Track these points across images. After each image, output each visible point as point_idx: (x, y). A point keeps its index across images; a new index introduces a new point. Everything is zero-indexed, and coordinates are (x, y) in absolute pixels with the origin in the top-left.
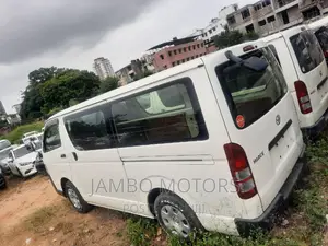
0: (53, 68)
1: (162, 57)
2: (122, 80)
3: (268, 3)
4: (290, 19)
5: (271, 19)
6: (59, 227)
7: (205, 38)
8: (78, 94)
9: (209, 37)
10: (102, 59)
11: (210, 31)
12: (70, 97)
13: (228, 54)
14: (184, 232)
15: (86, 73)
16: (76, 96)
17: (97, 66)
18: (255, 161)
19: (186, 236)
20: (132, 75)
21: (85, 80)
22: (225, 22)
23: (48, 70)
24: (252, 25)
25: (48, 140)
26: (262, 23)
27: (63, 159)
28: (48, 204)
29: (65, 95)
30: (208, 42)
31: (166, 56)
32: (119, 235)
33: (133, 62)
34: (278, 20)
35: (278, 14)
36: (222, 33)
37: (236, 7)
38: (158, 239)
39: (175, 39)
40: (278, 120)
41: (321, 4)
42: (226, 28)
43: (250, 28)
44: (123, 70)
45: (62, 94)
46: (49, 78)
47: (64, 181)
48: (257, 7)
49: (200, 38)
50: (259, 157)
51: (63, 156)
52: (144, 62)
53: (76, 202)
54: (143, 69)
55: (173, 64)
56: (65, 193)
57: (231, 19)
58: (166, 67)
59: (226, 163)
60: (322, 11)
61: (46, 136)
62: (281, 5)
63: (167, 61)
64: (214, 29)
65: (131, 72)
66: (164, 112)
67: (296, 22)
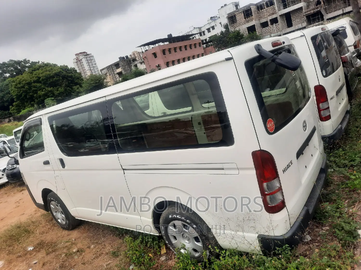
0: (25, 61)
1: (155, 55)
2: (108, 79)
3: (272, 4)
4: (293, 23)
5: (274, 21)
6: (40, 246)
7: (203, 38)
8: (56, 93)
9: (207, 36)
10: (85, 54)
11: (209, 30)
12: (46, 96)
13: (258, 48)
14: (195, 250)
15: (65, 69)
16: (53, 95)
17: (78, 61)
18: (284, 171)
19: (197, 255)
20: (120, 74)
21: (64, 77)
22: (225, 21)
23: (19, 63)
24: (254, 26)
25: (26, 144)
26: (264, 25)
27: (47, 167)
28: (24, 219)
29: (41, 93)
30: (206, 42)
31: (159, 54)
32: (115, 255)
33: (122, 59)
34: (281, 23)
35: (281, 16)
36: (222, 33)
37: (237, 5)
38: (163, 258)
39: (170, 36)
40: (305, 127)
41: (325, 9)
42: (226, 27)
43: (252, 29)
44: (109, 68)
45: (36, 92)
46: (20, 72)
47: (46, 193)
48: (260, 7)
49: (197, 37)
50: (288, 166)
51: (47, 163)
52: (134, 60)
53: (60, 217)
54: (133, 68)
55: (168, 65)
56: (46, 206)
57: (232, 18)
58: (159, 67)
59: (253, 172)
60: (326, 17)
61: (24, 139)
62: (285, 7)
63: (160, 60)
64: (213, 28)
65: (119, 70)
66: (165, 115)
67: (300, 26)
